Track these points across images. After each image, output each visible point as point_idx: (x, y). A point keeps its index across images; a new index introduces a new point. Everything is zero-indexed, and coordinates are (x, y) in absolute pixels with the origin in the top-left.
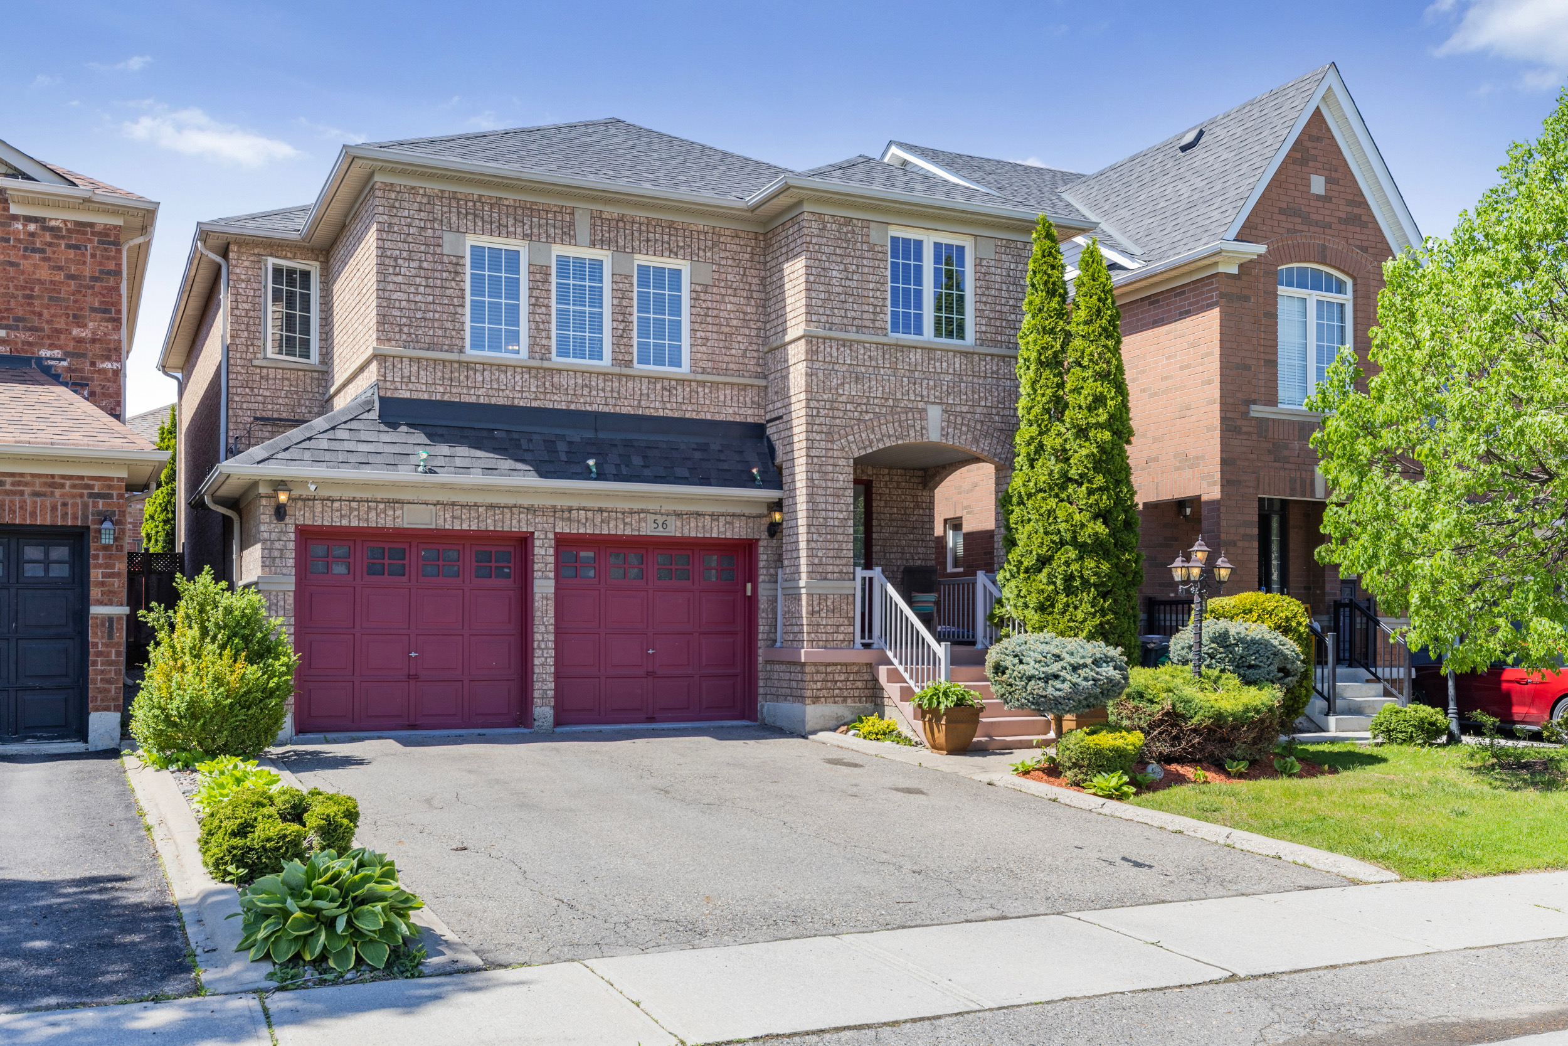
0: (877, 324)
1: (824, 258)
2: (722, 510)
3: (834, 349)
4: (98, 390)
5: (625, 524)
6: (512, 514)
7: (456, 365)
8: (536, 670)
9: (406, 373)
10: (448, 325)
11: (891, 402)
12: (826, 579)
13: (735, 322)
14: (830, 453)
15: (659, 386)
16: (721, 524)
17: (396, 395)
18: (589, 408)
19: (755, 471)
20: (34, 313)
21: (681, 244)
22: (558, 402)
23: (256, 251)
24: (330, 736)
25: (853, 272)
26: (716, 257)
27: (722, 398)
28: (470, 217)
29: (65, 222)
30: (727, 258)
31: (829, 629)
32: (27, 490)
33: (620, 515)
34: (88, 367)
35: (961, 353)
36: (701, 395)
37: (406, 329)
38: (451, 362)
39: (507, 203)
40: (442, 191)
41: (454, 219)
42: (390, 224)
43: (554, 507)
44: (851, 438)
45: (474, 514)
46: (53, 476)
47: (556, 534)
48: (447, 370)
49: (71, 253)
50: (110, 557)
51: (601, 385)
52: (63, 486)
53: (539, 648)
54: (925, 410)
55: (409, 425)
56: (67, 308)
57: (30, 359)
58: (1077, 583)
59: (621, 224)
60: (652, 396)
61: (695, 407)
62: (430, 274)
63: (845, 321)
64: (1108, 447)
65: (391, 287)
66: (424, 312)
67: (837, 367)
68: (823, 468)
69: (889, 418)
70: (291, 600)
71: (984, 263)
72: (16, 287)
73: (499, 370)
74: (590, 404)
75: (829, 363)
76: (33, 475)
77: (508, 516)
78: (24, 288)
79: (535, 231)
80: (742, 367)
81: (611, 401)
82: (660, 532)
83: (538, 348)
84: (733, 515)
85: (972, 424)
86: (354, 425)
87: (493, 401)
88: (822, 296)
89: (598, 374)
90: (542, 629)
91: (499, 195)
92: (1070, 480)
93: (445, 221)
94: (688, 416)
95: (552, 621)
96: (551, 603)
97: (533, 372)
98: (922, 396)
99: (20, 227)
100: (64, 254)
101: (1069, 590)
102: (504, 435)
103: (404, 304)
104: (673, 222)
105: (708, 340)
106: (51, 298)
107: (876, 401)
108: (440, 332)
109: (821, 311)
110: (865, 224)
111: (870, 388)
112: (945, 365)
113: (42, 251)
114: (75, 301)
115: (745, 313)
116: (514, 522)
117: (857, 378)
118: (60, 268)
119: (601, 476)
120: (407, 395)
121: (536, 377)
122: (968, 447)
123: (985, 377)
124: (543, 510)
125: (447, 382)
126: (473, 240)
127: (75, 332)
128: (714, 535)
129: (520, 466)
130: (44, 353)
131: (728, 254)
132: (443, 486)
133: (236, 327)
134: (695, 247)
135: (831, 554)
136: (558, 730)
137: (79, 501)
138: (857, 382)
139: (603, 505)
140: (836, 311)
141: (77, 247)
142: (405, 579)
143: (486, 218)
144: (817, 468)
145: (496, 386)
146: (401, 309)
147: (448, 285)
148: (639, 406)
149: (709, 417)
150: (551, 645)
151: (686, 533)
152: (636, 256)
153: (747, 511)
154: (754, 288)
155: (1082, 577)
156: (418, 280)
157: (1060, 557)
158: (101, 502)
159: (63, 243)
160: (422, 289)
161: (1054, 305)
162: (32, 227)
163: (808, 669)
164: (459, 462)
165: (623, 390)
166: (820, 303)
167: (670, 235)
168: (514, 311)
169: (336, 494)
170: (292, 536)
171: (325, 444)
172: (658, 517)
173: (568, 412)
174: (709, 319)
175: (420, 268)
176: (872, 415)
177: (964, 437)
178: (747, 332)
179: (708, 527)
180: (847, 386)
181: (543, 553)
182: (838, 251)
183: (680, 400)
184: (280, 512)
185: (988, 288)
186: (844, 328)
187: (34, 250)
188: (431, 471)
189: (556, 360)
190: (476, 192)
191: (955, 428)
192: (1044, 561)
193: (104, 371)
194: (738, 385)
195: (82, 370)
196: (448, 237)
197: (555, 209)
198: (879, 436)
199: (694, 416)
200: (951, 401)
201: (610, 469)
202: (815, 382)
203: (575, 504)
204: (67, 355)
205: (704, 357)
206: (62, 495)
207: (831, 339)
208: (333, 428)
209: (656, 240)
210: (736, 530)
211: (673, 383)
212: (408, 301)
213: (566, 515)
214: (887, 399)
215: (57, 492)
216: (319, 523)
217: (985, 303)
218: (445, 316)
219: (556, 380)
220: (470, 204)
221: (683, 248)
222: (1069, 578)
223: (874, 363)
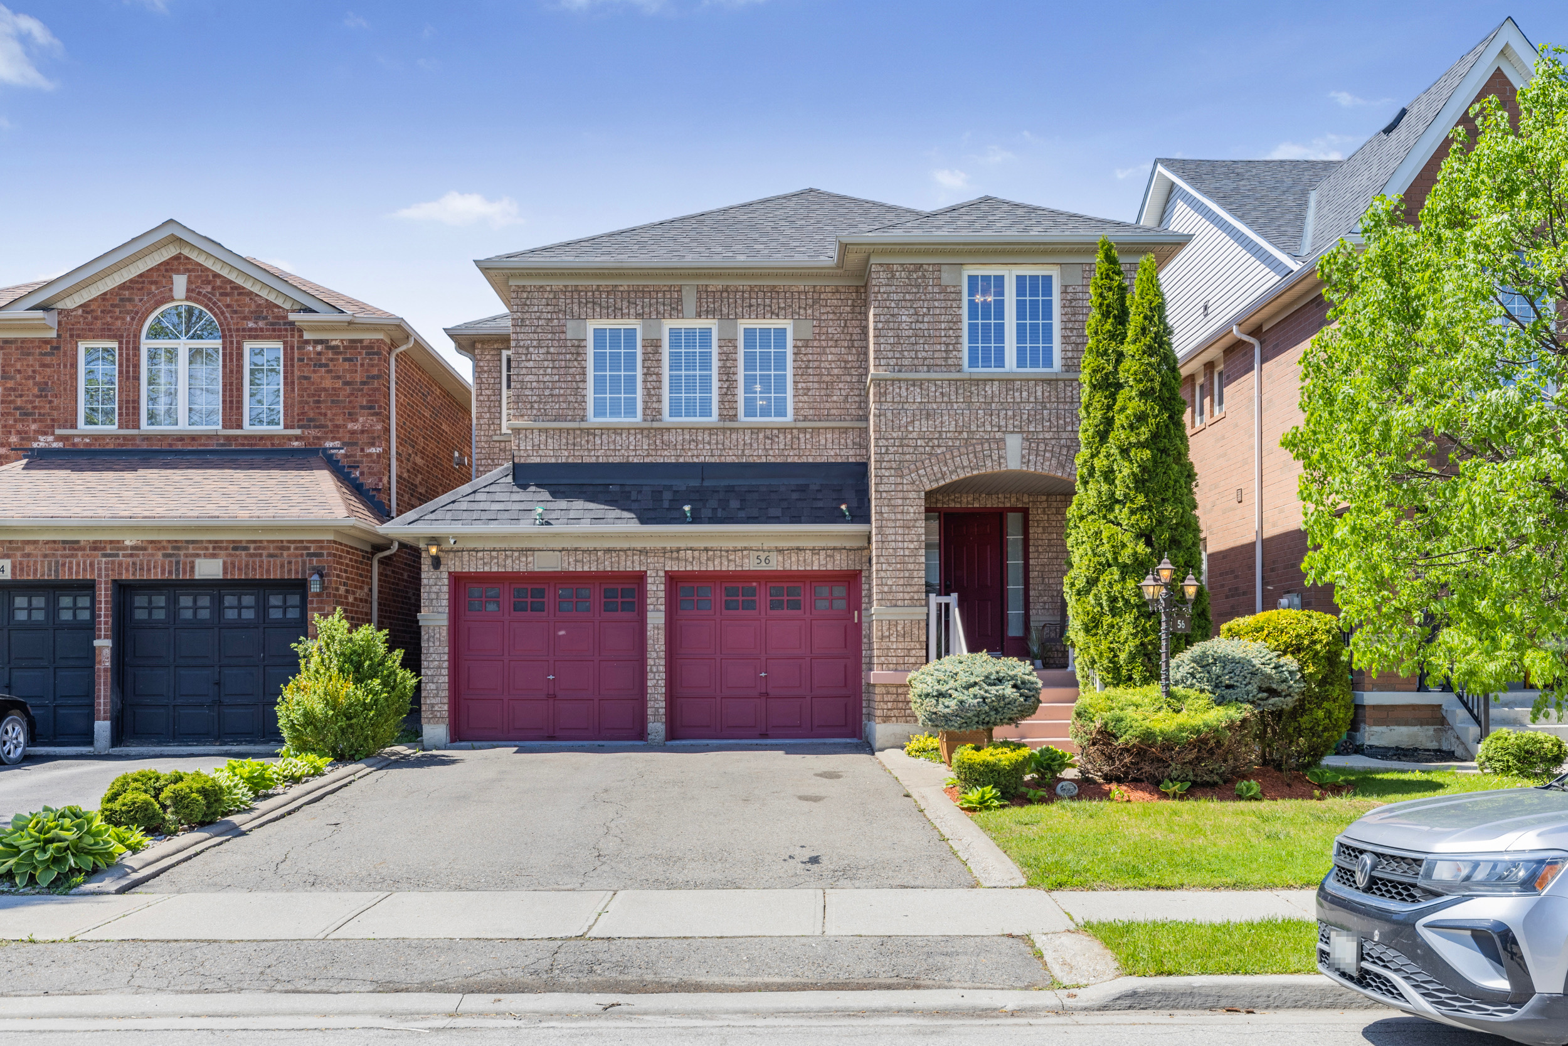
0: (950, 362)
1: (893, 305)
2: (822, 544)
3: (903, 390)
4: (366, 470)
5: (729, 561)
6: (627, 556)
7: (578, 432)
8: (649, 691)
9: (536, 442)
10: (572, 399)
11: (965, 435)
12: (896, 606)
13: (836, 371)
14: (900, 488)
15: (761, 436)
16: (822, 558)
17: (529, 461)
18: (696, 460)
19: (843, 507)
20: (320, 414)
21: (782, 305)
22: (668, 457)
23: (495, 346)
24: (476, 744)
25: (924, 315)
26: (817, 314)
27: (823, 442)
28: (590, 305)
29: (342, 341)
30: (828, 313)
31: (900, 653)
32: (265, 553)
33: (724, 553)
34: (359, 453)
35: (1043, 381)
36: (802, 440)
37: (536, 406)
38: (574, 430)
39: (621, 289)
40: (565, 286)
41: (576, 308)
42: (523, 320)
43: (664, 548)
44: (922, 472)
45: (593, 557)
46: (282, 541)
47: (666, 572)
48: (571, 437)
49: (347, 365)
50: (321, 602)
51: (707, 439)
52: (289, 548)
53: (651, 671)
54: (1003, 440)
55: (537, 485)
56: (344, 408)
57: (317, 450)
58: (1120, 604)
59: (725, 295)
60: (755, 445)
61: (796, 452)
62: (556, 357)
63: (916, 362)
64: (1149, 465)
65: (524, 371)
66: (551, 389)
67: (906, 406)
68: (893, 502)
69: (963, 450)
70: (445, 633)
71: (1070, 289)
72: (308, 395)
73: (615, 433)
74: (697, 456)
75: (899, 403)
76: (268, 541)
77: (623, 558)
78: (314, 395)
79: (647, 310)
80: (843, 412)
81: (716, 452)
82: (763, 567)
83: (652, 412)
84: (834, 549)
85: (1057, 450)
86: (492, 489)
87: (611, 460)
88: (891, 340)
89: (704, 429)
90: (654, 655)
91: (614, 283)
92: (1118, 501)
93: (568, 311)
94: (789, 460)
95: (663, 648)
96: (662, 632)
97: (645, 432)
98: (999, 427)
99: (311, 348)
100: (342, 366)
101: (1114, 612)
102: (617, 488)
103: (534, 384)
104: (775, 287)
105: (809, 389)
106: (333, 402)
107: (948, 435)
108: (564, 405)
109: (890, 355)
110: (936, 268)
111: (942, 423)
112: (1025, 394)
113: (326, 365)
114: (350, 402)
115: (846, 362)
116: (629, 563)
117: (928, 415)
118: (339, 377)
119: (696, 519)
120: (537, 460)
121: (648, 436)
122: (1052, 473)
123: (1072, 402)
124: (655, 551)
125: (570, 447)
126: (592, 325)
127: (350, 426)
128: (815, 568)
129: (626, 514)
130: (329, 444)
131: (829, 309)
132: (555, 535)
133: (481, 410)
134: (796, 307)
135: (901, 582)
136: (669, 743)
137: (300, 560)
138: (927, 419)
139: (709, 545)
140: (906, 353)
141: (350, 360)
142: (544, 614)
143: (604, 304)
144: (886, 502)
145: (612, 447)
146: (532, 389)
147: (571, 365)
148: (743, 455)
149: (811, 460)
150: (662, 669)
151: (788, 567)
152: (739, 321)
153: (848, 545)
154: (855, 337)
155: (1123, 597)
156: (546, 363)
157: (1105, 578)
158: (315, 559)
159: (341, 358)
160: (549, 371)
161: (1108, 327)
162: (319, 348)
163: (877, 690)
164: (572, 514)
165: (727, 442)
166: (889, 347)
167: (772, 298)
168: (631, 380)
169: (479, 546)
170: (446, 581)
171: (464, 506)
172: (760, 553)
173: (677, 465)
174: (810, 371)
175: (548, 353)
176: (944, 449)
177: (1048, 463)
178: (848, 379)
179: (809, 561)
180: (917, 423)
181: (656, 589)
182: (908, 297)
183: (782, 447)
184: (436, 562)
185: (1074, 314)
186: (915, 368)
187: (321, 366)
188: (548, 523)
189: (667, 418)
190: (595, 283)
191: (1037, 455)
192: (1092, 582)
193: (370, 455)
194: (839, 428)
195: (354, 456)
196: (570, 324)
197: (665, 288)
198: (952, 468)
199: (796, 460)
200: (1032, 429)
201: (706, 513)
202: (883, 422)
203: (682, 545)
204: (344, 444)
205: (806, 406)
206: (288, 556)
207: (900, 380)
208: (474, 492)
209: (758, 305)
210: (838, 562)
211: (775, 431)
212: (538, 382)
213: (675, 555)
214: (961, 432)
215: (285, 553)
216: (466, 570)
217: (1071, 329)
218: (569, 391)
219: (665, 438)
220: (590, 294)
221: (784, 308)
222: (1113, 600)
223: (946, 399)
